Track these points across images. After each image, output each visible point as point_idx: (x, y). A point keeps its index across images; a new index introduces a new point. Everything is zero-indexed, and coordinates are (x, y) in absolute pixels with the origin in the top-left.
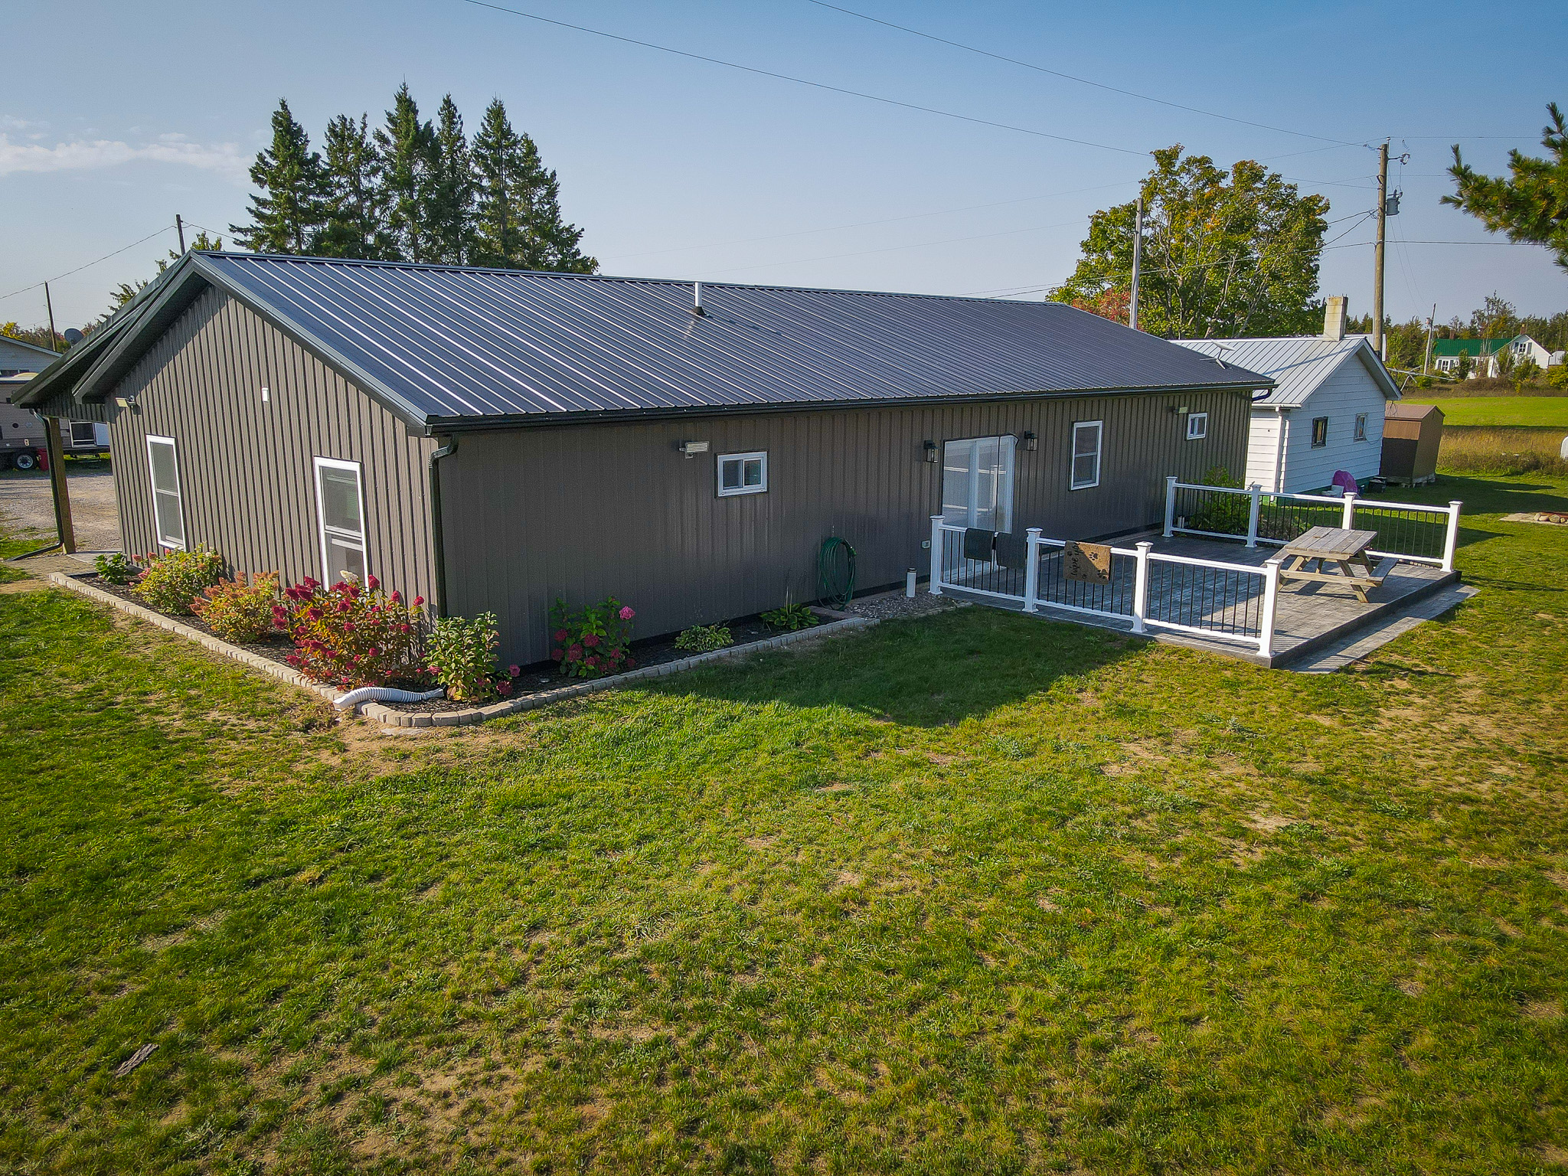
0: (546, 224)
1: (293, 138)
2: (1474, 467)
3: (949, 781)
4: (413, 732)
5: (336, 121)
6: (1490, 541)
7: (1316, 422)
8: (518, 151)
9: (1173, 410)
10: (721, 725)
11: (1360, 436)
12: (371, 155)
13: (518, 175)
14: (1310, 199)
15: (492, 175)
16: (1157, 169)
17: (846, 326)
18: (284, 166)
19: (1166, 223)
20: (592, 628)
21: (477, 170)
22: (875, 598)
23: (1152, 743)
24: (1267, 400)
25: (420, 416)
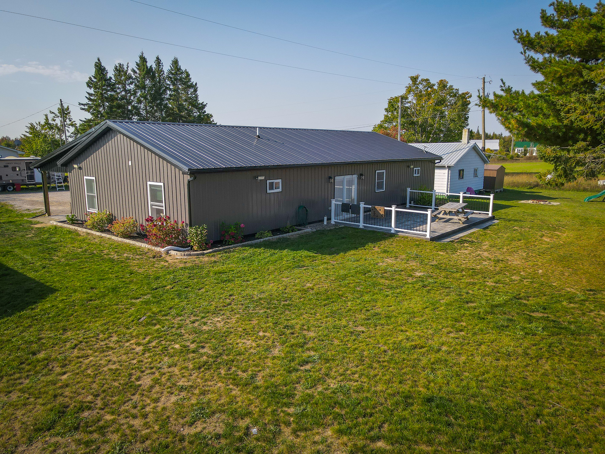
0: (193, 102)
1: (102, 72)
2: (518, 186)
3: (335, 266)
4: (185, 257)
5: (118, 65)
6: (510, 208)
7: (460, 171)
8: (183, 76)
9: (409, 167)
10: (271, 255)
11: (476, 175)
12: (130, 77)
13: (184, 84)
14: (463, 94)
15: (174, 84)
16: (411, 83)
17: (304, 141)
18: (99, 82)
19: (415, 102)
20: (233, 230)
21: (168, 82)
22: (315, 225)
23: (392, 259)
24: (440, 163)
25: (186, 169)
